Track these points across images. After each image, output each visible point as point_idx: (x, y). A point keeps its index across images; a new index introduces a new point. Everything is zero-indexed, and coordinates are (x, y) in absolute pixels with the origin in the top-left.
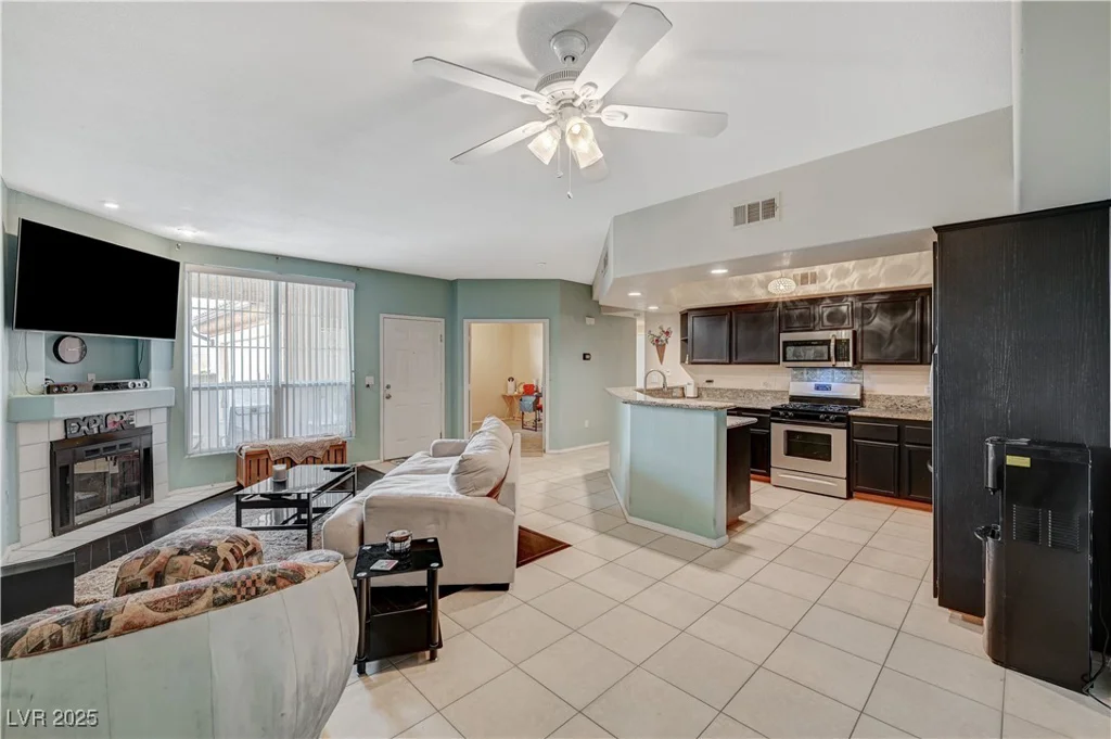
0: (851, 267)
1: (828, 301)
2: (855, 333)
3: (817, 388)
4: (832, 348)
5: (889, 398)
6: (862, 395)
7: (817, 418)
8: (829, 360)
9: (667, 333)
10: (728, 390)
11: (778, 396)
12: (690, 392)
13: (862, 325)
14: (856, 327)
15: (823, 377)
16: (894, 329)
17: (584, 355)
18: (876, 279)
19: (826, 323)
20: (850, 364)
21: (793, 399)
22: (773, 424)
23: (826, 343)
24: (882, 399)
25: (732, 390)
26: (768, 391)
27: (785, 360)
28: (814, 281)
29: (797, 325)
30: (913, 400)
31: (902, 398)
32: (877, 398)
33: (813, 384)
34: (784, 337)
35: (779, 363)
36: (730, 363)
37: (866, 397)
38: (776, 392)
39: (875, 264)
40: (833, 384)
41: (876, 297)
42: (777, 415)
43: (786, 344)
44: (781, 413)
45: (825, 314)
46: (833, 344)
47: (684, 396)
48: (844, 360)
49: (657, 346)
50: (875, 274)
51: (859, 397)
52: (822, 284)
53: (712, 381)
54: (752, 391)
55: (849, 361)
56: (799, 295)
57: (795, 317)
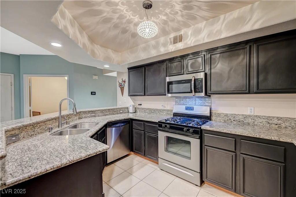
0: (203, 27)
1: (190, 56)
2: (206, 75)
3: (187, 109)
4: (193, 84)
5: (226, 115)
6: (211, 113)
7: (182, 129)
8: (191, 92)
9: (124, 82)
10: (148, 109)
11: (169, 112)
12: (131, 110)
13: (211, 69)
14: (207, 71)
15: (190, 103)
16: (230, 70)
17: (92, 93)
18: (220, 32)
19: (190, 69)
20: (203, 94)
21: (175, 115)
22: (159, 131)
23: (189, 81)
24: (222, 116)
25: (149, 109)
26: (164, 110)
27: (169, 93)
28: (181, 40)
29: (175, 72)
30: (240, 117)
31: (234, 116)
32: (219, 115)
33: (184, 106)
35: (165, 95)
36: (145, 95)
37: (213, 114)
38: (168, 111)
40: (195, 107)
41: (218, 50)
43: (170, 83)
44: (163, 125)
45: (189, 65)
46: (193, 82)
47: (128, 112)
48: (199, 92)
49: (121, 88)
50: (219, 28)
51: (209, 115)
52: (185, 42)
53: (141, 105)
54: (157, 110)
55: (203, 92)
56: (173, 50)
57: (174, 67)
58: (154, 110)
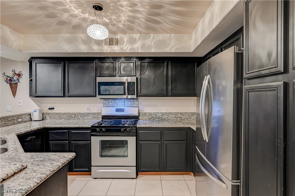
0: (137, 38)
1: (123, 59)
2: (137, 78)
3: (117, 110)
4: (126, 87)
5: (150, 114)
6: (139, 113)
7: (119, 131)
8: (124, 94)
9: (19, 75)
10: (64, 114)
11: (95, 116)
12: (36, 116)
13: (141, 75)
14: (138, 75)
15: (120, 104)
16: (155, 77)
18: (150, 47)
19: (122, 72)
20: (135, 97)
21: (104, 117)
22: (92, 137)
23: (122, 84)
24: (147, 115)
25: (66, 113)
26: (90, 114)
27: (100, 94)
28: (117, 43)
29: (107, 73)
30: (160, 114)
31: (156, 114)
32: (145, 114)
33: (114, 109)
34: (99, 80)
35: (95, 96)
36: (64, 96)
37: (140, 114)
38: (95, 114)
39: (149, 37)
40: (126, 109)
41: (147, 60)
42: (95, 131)
43: (101, 84)
44: (98, 129)
45: (122, 68)
46: (126, 85)
47: (31, 120)
48: (132, 94)
49: (11, 84)
50: (150, 43)
51: (137, 115)
52: (122, 46)
53: (53, 108)
54: (80, 114)
55: (135, 95)
56: (108, 51)
57: (105, 68)
58: (75, 115)
